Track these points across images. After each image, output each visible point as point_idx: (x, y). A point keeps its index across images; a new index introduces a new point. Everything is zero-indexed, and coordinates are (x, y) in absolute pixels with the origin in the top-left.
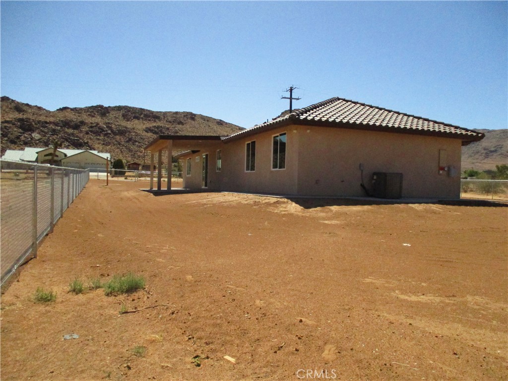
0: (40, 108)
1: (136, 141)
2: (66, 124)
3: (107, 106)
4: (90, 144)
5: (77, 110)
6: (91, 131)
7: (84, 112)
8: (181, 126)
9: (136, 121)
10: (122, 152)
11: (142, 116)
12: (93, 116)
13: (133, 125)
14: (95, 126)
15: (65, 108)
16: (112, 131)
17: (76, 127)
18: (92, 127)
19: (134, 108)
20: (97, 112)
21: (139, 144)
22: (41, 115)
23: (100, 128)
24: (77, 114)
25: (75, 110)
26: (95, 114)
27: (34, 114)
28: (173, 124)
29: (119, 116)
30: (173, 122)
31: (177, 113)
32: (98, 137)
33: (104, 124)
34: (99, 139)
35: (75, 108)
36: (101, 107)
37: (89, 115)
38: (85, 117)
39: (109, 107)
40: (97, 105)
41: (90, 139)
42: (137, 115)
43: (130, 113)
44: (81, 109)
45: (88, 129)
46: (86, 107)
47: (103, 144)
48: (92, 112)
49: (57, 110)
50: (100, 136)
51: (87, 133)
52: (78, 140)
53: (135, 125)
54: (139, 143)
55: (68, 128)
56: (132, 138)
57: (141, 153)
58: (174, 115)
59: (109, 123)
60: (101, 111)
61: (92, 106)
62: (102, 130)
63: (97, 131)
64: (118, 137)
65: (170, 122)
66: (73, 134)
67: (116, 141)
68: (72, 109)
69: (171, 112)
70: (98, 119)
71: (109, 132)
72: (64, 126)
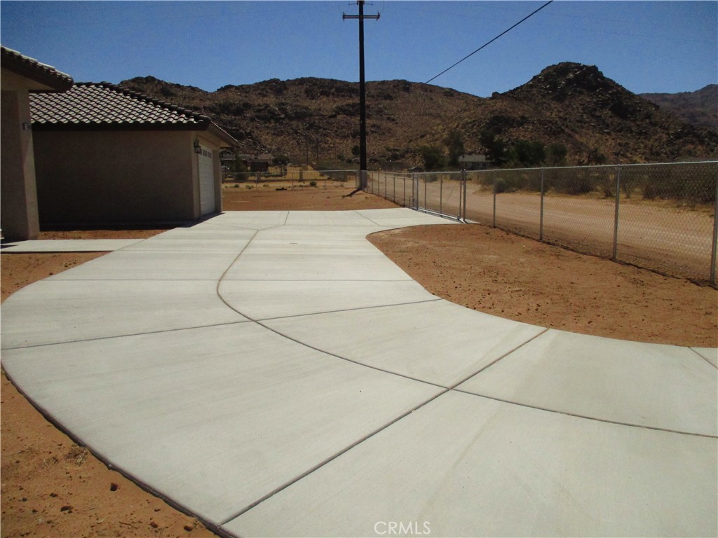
0: (194, 89)
1: (320, 127)
2: (225, 108)
3: (285, 80)
4: (254, 135)
5: (243, 89)
6: (258, 117)
7: (254, 90)
8: (388, 101)
9: (325, 99)
10: (299, 144)
11: (333, 90)
12: (265, 96)
13: (319, 104)
14: (263, 109)
15: (228, 87)
16: (287, 116)
17: (239, 112)
18: (259, 111)
19: (322, 79)
20: (271, 89)
21: (324, 132)
22: (193, 99)
23: (269, 112)
24: (243, 94)
25: (242, 89)
26: (267, 92)
27: (185, 98)
28: (377, 100)
29: (300, 92)
30: (378, 96)
31: (383, 82)
32: (267, 125)
33: (276, 105)
34: (268, 127)
35: (241, 86)
36: (276, 81)
37: (259, 94)
38: (254, 97)
39: (288, 80)
40: (271, 80)
41: (257, 127)
42: (326, 89)
43: (316, 87)
44: (249, 86)
45: (254, 114)
46: (256, 83)
47: (274, 134)
48: (263, 89)
49: (218, 90)
50: (270, 123)
51: (252, 120)
52: (238, 130)
53: (322, 105)
54: (325, 129)
55: (227, 115)
56: (314, 122)
57: (326, 143)
58: (380, 86)
59: (283, 104)
60: (275, 87)
61: (265, 81)
62: (272, 113)
63: (267, 116)
64: (294, 123)
65: (373, 97)
66: (230, 122)
67: (292, 129)
68: (237, 88)
69: (375, 82)
70: (271, 100)
71: (283, 116)
72: (223, 112)
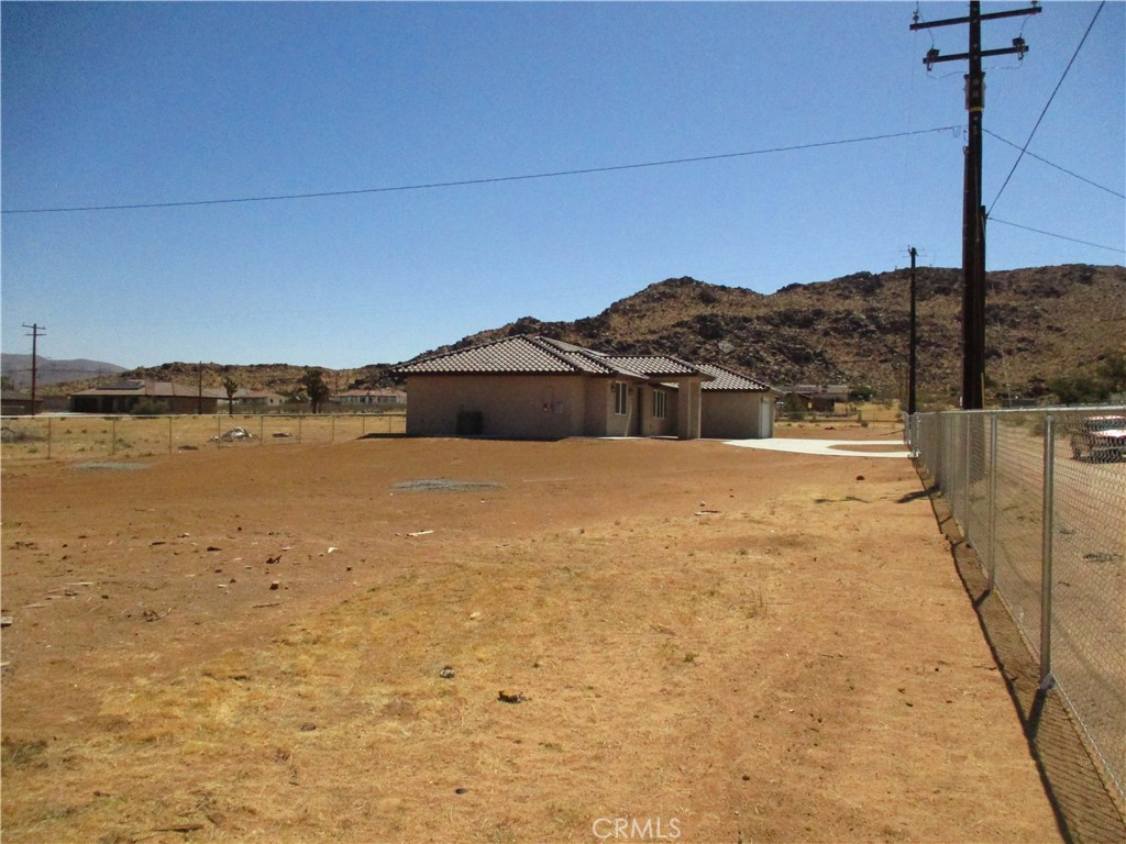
0: (744, 292)
1: (930, 344)
2: (787, 318)
3: (879, 272)
4: (827, 356)
5: (815, 288)
6: (835, 329)
7: (830, 290)
8: (1051, 300)
9: (941, 299)
10: (895, 369)
11: (956, 286)
12: (847, 298)
13: (932, 308)
14: (844, 318)
15: (793, 287)
16: (879, 327)
17: (806, 323)
18: (836, 321)
19: (938, 269)
20: (857, 288)
21: (938, 350)
22: (743, 305)
23: (852, 322)
24: (815, 297)
25: (814, 289)
26: (851, 292)
27: (731, 305)
28: (1031, 298)
29: (903, 291)
30: (1034, 292)
31: (1044, 270)
32: (847, 341)
33: (863, 311)
34: (848, 345)
35: (813, 284)
36: (865, 275)
37: (838, 295)
38: (831, 300)
39: (884, 273)
40: (857, 274)
41: (832, 345)
42: (945, 284)
43: (928, 282)
44: (824, 285)
45: (829, 325)
46: (835, 280)
47: (857, 354)
48: (846, 288)
49: (779, 291)
50: (852, 337)
51: (826, 334)
52: (803, 349)
53: (936, 309)
54: (938, 346)
55: (790, 327)
56: (922, 336)
57: (939, 368)
58: (1037, 276)
59: (873, 310)
60: (865, 283)
61: (847, 277)
62: (857, 324)
63: (847, 327)
64: (890, 338)
65: (1024, 293)
66: (793, 339)
67: (886, 346)
68: (806, 287)
69: (1030, 269)
70: (856, 305)
71: (872, 327)
72: (783, 323)
